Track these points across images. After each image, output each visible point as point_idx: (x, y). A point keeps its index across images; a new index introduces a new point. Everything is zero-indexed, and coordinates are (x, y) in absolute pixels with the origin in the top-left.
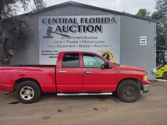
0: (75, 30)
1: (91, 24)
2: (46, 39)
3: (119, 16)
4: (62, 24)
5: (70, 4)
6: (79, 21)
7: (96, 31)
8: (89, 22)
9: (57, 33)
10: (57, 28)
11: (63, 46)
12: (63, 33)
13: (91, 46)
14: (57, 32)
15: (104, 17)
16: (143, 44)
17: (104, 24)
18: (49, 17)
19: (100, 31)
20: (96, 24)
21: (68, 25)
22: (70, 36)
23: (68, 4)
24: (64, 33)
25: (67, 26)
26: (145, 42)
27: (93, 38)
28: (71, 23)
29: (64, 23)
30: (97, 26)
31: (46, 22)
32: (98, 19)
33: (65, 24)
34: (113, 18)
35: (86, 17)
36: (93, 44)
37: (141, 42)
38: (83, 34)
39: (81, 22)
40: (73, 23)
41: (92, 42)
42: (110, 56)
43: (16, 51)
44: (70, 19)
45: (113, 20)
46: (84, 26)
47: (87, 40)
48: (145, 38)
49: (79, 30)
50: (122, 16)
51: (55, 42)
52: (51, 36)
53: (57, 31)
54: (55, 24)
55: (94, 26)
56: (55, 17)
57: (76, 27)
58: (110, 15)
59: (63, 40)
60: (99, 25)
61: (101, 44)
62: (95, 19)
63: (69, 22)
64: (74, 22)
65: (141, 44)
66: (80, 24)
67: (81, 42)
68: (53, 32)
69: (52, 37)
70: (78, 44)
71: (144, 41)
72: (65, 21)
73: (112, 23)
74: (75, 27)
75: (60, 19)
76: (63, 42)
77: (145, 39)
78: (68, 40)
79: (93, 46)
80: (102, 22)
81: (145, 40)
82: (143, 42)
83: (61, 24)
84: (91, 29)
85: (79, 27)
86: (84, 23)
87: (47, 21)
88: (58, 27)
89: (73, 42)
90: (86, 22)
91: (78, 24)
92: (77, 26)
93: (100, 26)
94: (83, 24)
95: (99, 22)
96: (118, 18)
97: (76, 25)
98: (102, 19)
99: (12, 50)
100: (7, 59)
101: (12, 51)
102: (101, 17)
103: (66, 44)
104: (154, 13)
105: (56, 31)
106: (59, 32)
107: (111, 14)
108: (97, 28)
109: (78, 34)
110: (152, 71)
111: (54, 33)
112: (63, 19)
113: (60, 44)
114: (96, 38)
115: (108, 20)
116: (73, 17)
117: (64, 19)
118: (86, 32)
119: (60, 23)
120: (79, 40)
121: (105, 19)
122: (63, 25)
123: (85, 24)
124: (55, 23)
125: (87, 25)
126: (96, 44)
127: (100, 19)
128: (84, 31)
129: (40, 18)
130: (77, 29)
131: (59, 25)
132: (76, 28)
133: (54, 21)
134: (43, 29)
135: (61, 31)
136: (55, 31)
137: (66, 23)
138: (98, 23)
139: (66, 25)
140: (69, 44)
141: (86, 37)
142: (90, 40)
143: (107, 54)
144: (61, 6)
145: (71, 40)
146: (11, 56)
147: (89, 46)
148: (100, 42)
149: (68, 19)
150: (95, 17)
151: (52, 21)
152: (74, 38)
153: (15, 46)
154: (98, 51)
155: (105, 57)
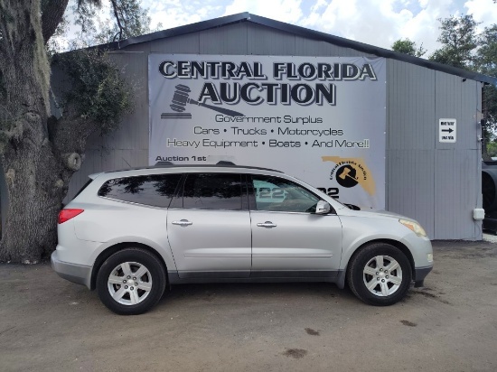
0: (258, 98)
1: (303, 81)
2: (171, 121)
3: (382, 61)
4: (218, 78)
5: (245, 20)
6: (268, 71)
7: (318, 101)
8: (297, 73)
9: (204, 105)
10: (204, 90)
11: (223, 144)
12: (221, 103)
13: (303, 144)
14: (202, 102)
15: (341, 60)
16: (448, 141)
17: (341, 80)
18: (181, 57)
19: (330, 101)
20: (318, 81)
21: (236, 81)
22: (242, 115)
23: (238, 22)
24: (225, 105)
25: (235, 84)
26: (453, 134)
27: (309, 120)
29: (224, 74)
30: (320, 87)
31: (170, 72)
32: (324, 67)
33: (229, 79)
34: (366, 66)
35: (289, 62)
36: (311, 138)
37: (442, 134)
38: (280, 109)
39: (276, 75)
40: (253, 77)
41: (307, 132)
42: (359, 174)
43: (84, 156)
44: (244, 64)
45: (365, 70)
46: (284, 87)
47: (292, 126)
48: (452, 124)
49: (270, 99)
50: (391, 60)
51: (199, 130)
52: (184, 112)
53: (204, 97)
54: (197, 78)
55: (313, 85)
56: (199, 59)
57: (260, 88)
58: (358, 56)
59: (221, 126)
60: (326, 84)
61: (333, 138)
62: (316, 66)
63: (241, 74)
64: (256, 74)
65: (441, 141)
66: (272, 80)
67: (276, 131)
68: (193, 102)
69: (189, 116)
70: (266, 138)
71: (450, 131)
72: (228, 69)
73: (362, 78)
74: (258, 87)
75: (213, 64)
76: (221, 131)
77: (451, 127)
78: (235, 124)
79: (310, 143)
80: (336, 76)
82: (447, 134)
83: (216, 77)
84: (303, 95)
85: (270, 87)
86: (285, 76)
87: (173, 68)
88: (208, 86)
89: (252, 132)
90: (289, 75)
92: (263, 85)
93: (331, 86)
94: (281, 79)
95: (328, 76)
96: (379, 64)
97: (259, 83)
98: (336, 66)
99: (74, 155)
100: (61, 181)
101: (76, 158)
102: (331, 61)
103: (230, 136)
104: (437, 53)
105: (200, 100)
106: (209, 102)
107: (360, 53)
108: (320, 92)
109: (265, 109)
110: (473, 213)
111: (196, 103)
112: (221, 64)
113: (211, 136)
114: (318, 121)
115: (352, 70)
116: (250, 60)
117: (224, 64)
118: (290, 104)
119: (213, 74)
120: (268, 126)
121: (344, 66)
122: (222, 80)
123: (285, 80)
124: (199, 75)
125: (293, 83)
126: (317, 137)
127: (329, 67)
128: (284, 99)
129: (154, 61)
130: (264, 95)
131: (210, 80)
132: (261, 91)
133: (195, 69)
134: (160, 91)
135: (214, 99)
136: (196, 99)
137: (231, 74)
138: (323, 78)
139: (231, 82)
140: (241, 138)
141: (288, 119)
142: (299, 126)
143: (349, 167)
144: (216, 27)
145: (245, 125)
146: (71, 171)
147: (298, 144)
148: (331, 132)
149: (238, 64)
150: (315, 61)
151: (188, 70)
152: (254, 119)
153: (82, 143)
154: (325, 159)
155: (343, 176)
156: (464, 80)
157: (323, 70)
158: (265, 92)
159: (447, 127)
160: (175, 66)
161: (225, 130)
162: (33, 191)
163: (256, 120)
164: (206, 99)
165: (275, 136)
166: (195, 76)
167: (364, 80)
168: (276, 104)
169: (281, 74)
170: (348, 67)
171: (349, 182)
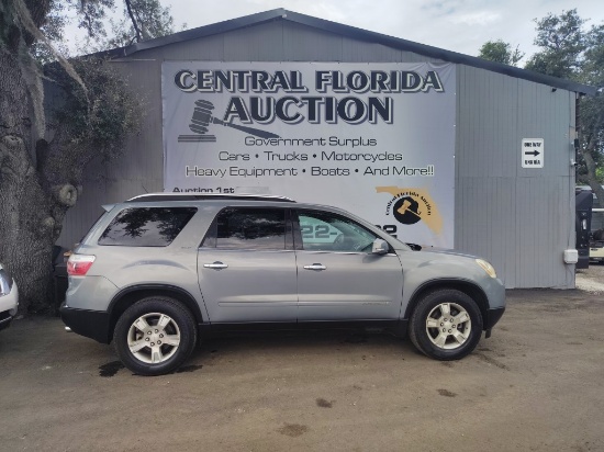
0: (298, 115)
1: (352, 94)
2: (191, 145)
3: (451, 68)
4: (247, 92)
5: (280, 18)
6: (309, 81)
7: (371, 119)
8: (345, 84)
9: (230, 125)
10: (230, 106)
11: (255, 173)
12: (252, 123)
13: (352, 171)
14: (228, 121)
15: (399, 67)
16: (533, 166)
17: (400, 92)
18: (202, 66)
19: (386, 118)
20: (371, 94)
21: (269, 95)
22: (277, 137)
23: (271, 21)
24: (256, 125)
25: (269, 99)
26: (540, 157)
27: (360, 142)
28: (281, 90)
29: (255, 86)
30: (373, 101)
31: (188, 84)
32: (378, 75)
33: (260, 92)
34: (431, 74)
35: (335, 70)
36: (362, 164)
37: (526, 158)
38: (324, 129)
39: (319, 86)
40: (290, 89)
41: (357, 157)
42: (422, 208)
43: (80, 188)
44: (279, 74)
45: (429, 79)
46: (329, 101)
47: (339, 150)
48: (539, 144)
49: (312, 116)
50: (462, 66)
51: (225, 156)
52: (207, 134)
53: (230, 115)
54: (221, 91)
55: (364, 99)
56: (224, 67)
57: (300, 104)
58: (421, 61)
59: (252, 150)
60: (381, 97)
61: (390, 164)
62: (368, 74)
63: (275, 86)
64: (294, 86)
65: (524, 166)
66: (314, 93)
67: (319, 156)
68: (217, 121)
69: (212, 139)
70: (307, 165)
71: (536, 153)
72: (259, 80)
73: (426, 89)
74: (297, 101)
75: (241, 74)
76: (252, 157)
77: (537, 149)
78: (270, 147)
79: (362, 171)
80: (394, 86)
81: (540, 149)
82: (532, 157)
83: (245, 89)
84: (353, 111)
85: (312, 101)
86: (330, 88)
87: (192, 80)
88: (235, 101)
89: (290, 157)
90: (335, 86)
91: (307, 91)
92: (303, 99)
93: (387, 99)
94: (325, 92)
95: (383, 87)
96: (447, 72)
97: (298, 96)
98: (394, 74)
99: (67, 187)
100: (51, 219)
101: (71, 191)
102: (387, 68)
103: (263, 162)
106: (237, 121)
107: (423, 57)
108: (374, 108)
109: (306, 129)
110: (563, 255)
111: (221, 122)
112: (250, 74)
113: (240, 163)
114: (372, 142)
115: (413, 80)
116: (287, 68)
117: (255, 73)
118: (336, 123)
119: (241, 86)
120: (309, 150)
121: (404, 74)
122: (252, 93)
123: (331, 92)
124: (224, 88)
125: (339, 97)
126: (369, 163)
127: (384, 76)
128: (329, 117)
129: (169, 69)
130: (304, 111)
131: (238, 94)
132: (300, 106)
133: (219, 80)
134: (176, 110)
135: (243, 117)
136: (221, 118)
137: (264, 86)
138: (377, 90)
139: (263, 96)
140: (277, 164)
141: (335, 141)
142: (348, 149)
143: (409, 199)
144: (244, 27)
145: (281, 149)
146: (64, 207)
147: (346, 172)
148: (387, 157)
149: (271, 73)
150: (367, 68)
151: (211, 82)
152: (292, 142)
153: (78, 172)
154: (380, 190)
155: (401, 211)
156: (554, 90)
157: (378, 80)
158: (306, 107)
159: (532, 149)
160: (194, 76)
161: (257, 156)
162: (15, 231)
163: (295, 142)
164: (233, 117)
165: (318, 162)
166: (219, 89)
167: (427, 92)
168: (319, 123)
169: (326, 85)
170: (409, 75)
171: (410, 218)
